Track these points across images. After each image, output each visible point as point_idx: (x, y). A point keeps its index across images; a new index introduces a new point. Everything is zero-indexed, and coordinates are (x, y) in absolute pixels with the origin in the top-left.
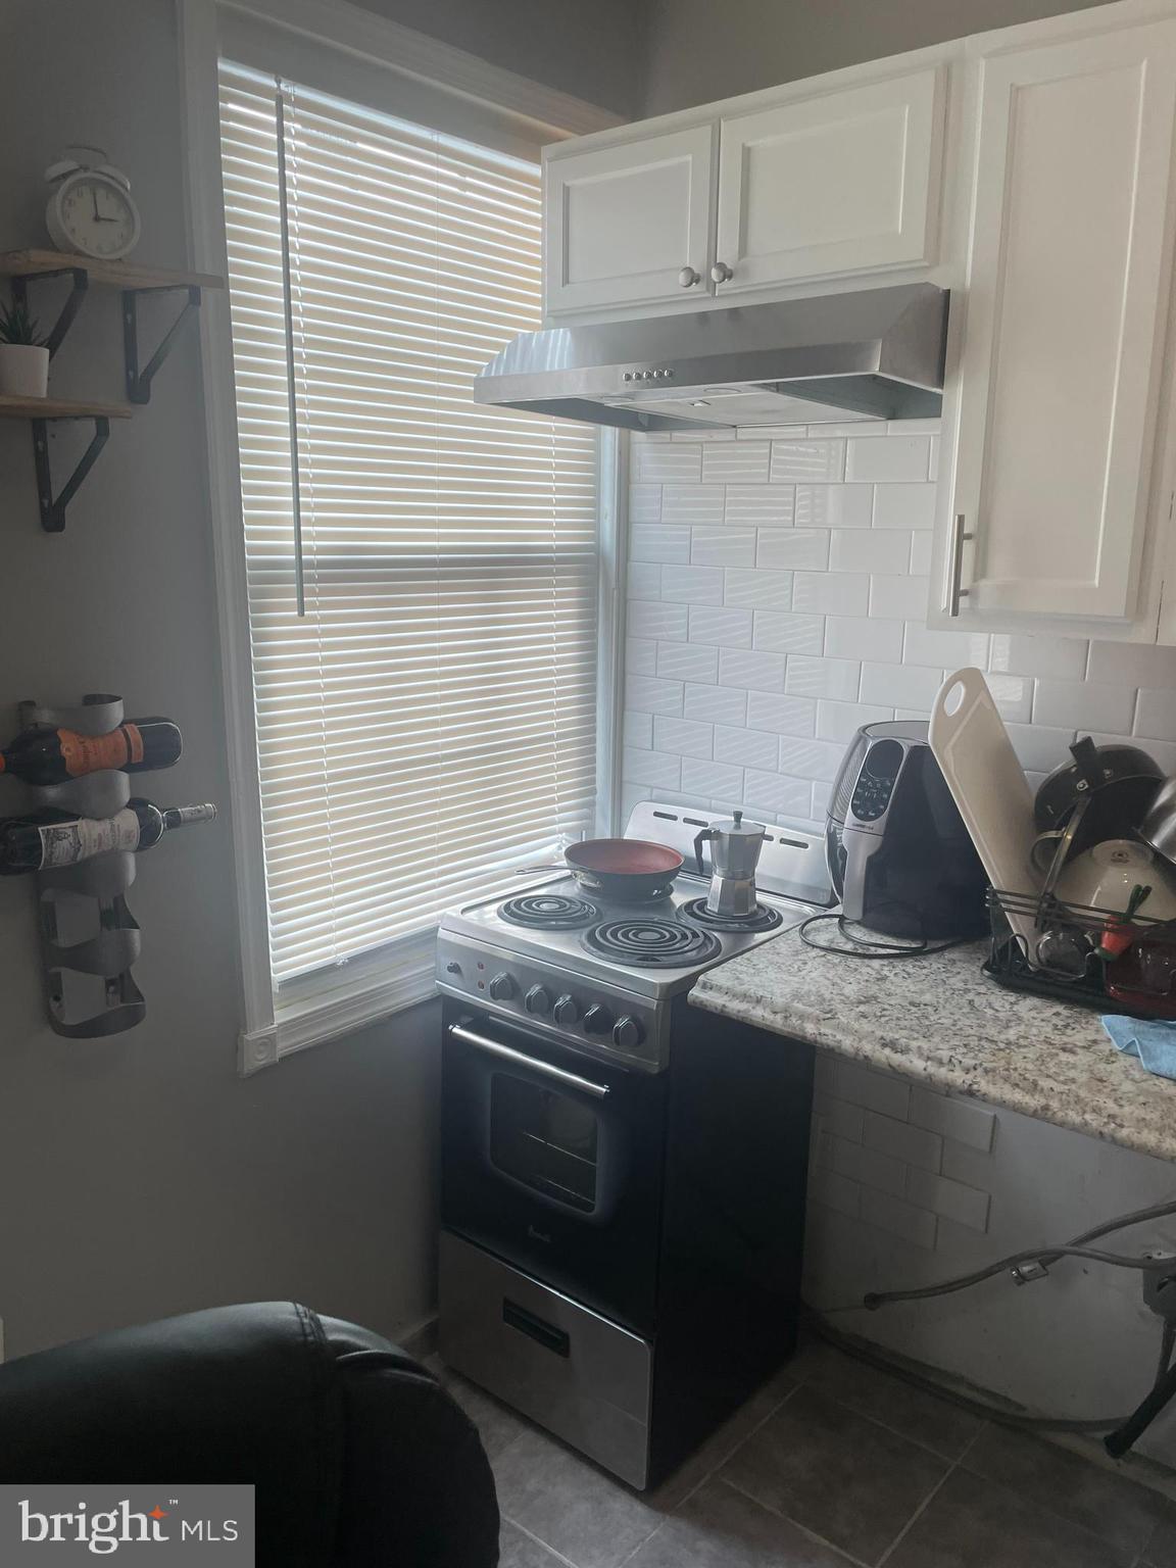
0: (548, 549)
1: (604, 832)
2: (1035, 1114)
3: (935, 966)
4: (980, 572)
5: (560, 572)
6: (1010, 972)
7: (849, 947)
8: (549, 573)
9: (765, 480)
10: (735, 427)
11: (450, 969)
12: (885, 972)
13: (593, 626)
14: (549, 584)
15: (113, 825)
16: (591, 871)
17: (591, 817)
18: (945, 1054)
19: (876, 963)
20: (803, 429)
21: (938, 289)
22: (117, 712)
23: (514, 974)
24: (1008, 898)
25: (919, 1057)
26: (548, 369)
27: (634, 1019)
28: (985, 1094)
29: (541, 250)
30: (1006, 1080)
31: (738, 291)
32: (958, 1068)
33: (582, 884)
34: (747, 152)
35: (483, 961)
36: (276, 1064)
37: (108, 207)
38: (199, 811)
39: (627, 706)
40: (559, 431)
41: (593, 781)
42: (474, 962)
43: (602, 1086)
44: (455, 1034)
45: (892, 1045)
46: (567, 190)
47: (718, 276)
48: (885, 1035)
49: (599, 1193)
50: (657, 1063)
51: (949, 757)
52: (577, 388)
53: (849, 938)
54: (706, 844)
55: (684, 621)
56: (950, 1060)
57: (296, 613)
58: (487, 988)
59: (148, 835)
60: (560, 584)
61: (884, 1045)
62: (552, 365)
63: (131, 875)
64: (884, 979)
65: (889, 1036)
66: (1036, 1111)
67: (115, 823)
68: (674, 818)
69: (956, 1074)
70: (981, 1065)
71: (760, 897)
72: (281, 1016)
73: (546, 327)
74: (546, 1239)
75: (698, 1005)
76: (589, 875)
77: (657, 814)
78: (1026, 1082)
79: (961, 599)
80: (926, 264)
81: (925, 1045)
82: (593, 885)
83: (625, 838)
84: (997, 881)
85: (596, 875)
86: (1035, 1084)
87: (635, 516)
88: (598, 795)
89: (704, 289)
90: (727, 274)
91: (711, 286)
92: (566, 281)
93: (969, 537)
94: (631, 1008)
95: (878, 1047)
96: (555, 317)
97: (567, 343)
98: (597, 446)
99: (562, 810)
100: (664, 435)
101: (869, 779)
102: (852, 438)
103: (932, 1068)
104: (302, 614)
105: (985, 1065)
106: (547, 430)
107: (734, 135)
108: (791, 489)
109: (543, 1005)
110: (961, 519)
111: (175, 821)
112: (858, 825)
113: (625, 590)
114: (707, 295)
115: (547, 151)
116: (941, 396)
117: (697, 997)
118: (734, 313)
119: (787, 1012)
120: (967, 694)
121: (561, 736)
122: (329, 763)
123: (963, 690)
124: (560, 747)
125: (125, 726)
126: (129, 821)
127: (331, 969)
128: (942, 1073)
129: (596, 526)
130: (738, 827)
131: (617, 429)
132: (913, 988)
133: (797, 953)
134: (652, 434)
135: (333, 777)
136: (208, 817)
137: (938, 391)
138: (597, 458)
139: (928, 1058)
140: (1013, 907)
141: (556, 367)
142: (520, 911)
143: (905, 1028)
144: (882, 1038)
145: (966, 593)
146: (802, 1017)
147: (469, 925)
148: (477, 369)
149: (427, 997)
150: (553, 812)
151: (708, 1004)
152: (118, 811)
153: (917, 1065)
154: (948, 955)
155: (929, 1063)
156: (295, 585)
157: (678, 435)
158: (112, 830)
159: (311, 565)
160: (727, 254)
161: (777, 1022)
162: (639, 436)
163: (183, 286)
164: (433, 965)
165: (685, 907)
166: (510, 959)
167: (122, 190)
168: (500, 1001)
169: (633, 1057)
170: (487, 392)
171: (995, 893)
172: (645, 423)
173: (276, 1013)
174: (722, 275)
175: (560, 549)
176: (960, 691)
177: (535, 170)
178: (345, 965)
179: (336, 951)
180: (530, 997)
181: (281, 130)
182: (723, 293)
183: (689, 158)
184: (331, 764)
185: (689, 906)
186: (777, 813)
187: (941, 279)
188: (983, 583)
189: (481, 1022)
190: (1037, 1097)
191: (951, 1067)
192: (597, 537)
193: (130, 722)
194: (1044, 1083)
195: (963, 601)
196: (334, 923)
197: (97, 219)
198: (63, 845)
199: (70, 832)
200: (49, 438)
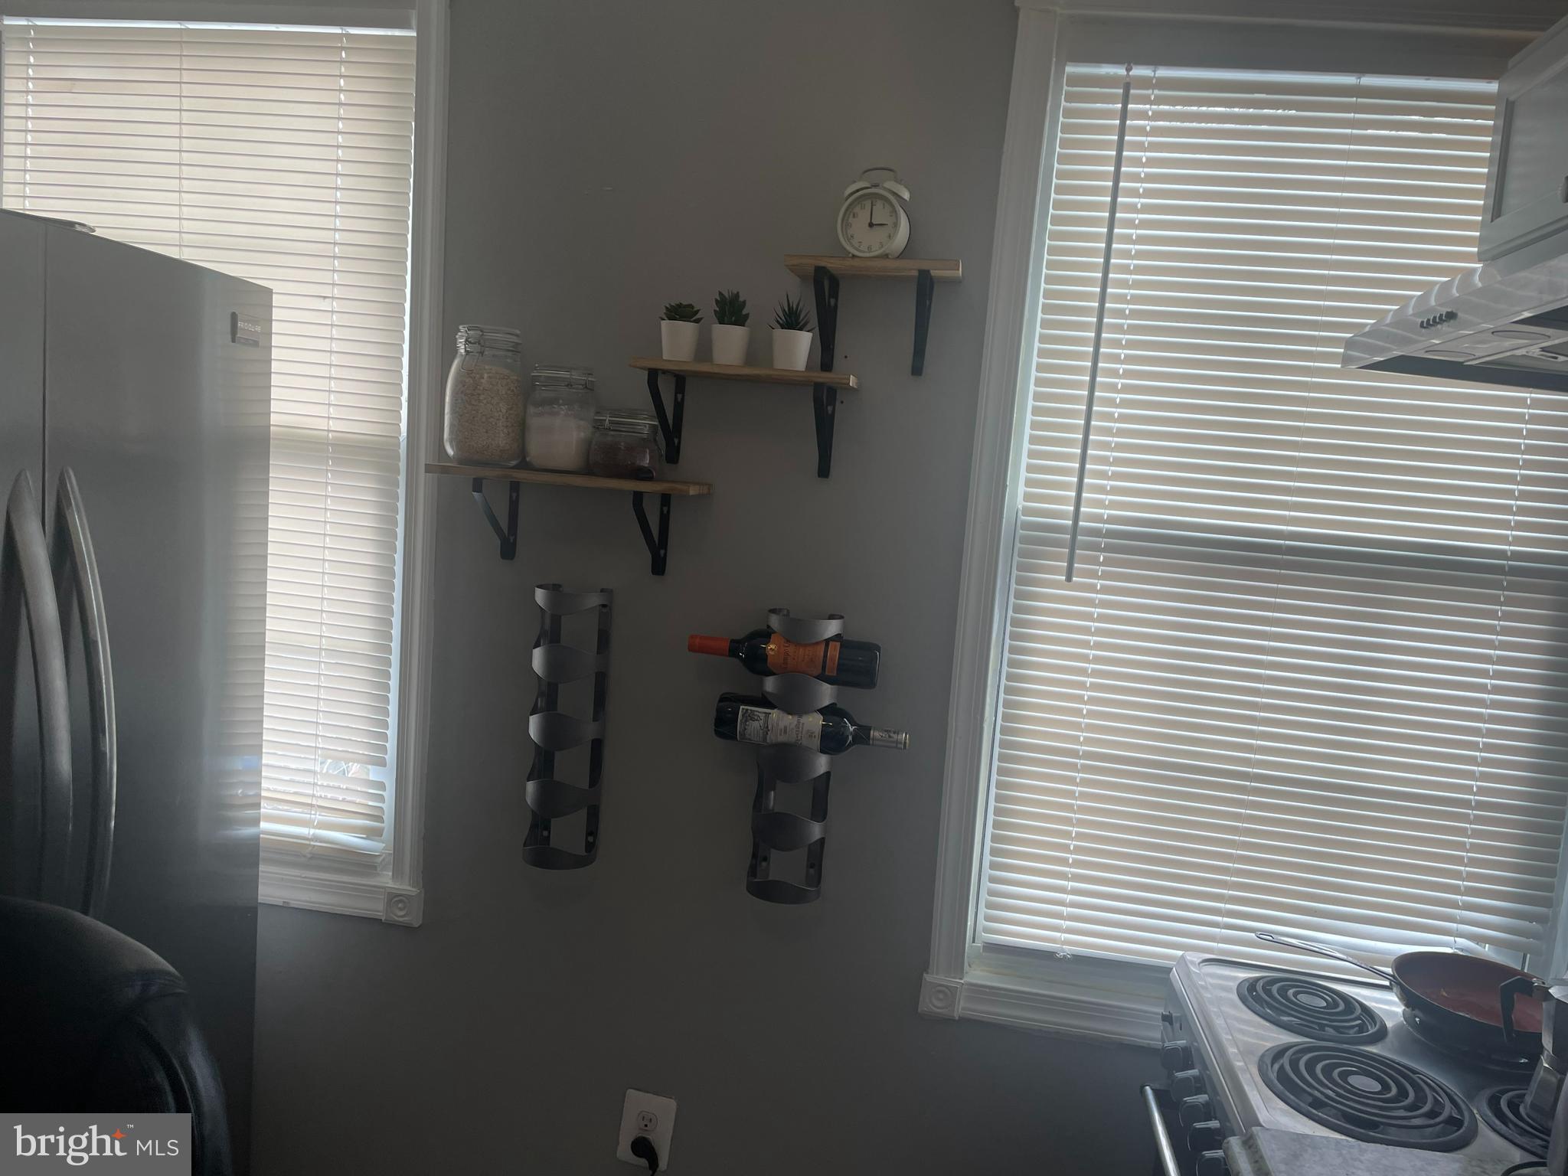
5: (1515, 587)
8: (1494, 584)
11: (1164, 1017)
14: (1490, 600)
15: (799, 722)
36: (954, 1020)
37: (883, 215)
38: (890, 737)
44: (1146, 1094)
46: (1510, 107)
57: (1064, 578)
60: (1513, 602)
67: (803, 721)
72: (971, 975)
92: (1496, 214)
104: (1069, 579)
126: (814, 723)
127: (1048, 956)
135: (1088, 755)
152: (807, 712)
156: (1067, 550)
158: (797, 726)
173: (966, 969)
175: (1518, 556)
181: (1124, 114)
196: (1065, 910)
197: (871, 225)
198: (754, 726)
199: (762, 716)
200: (838, 403)
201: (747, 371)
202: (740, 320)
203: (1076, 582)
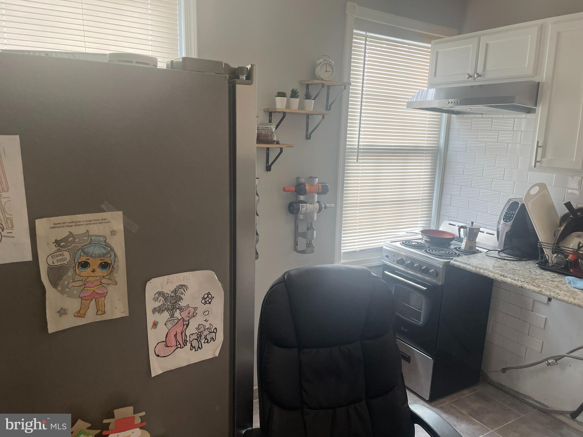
0: (424, 147)
1: (433, 228)
2: (538, 293)
3: (523, 263)
4: (544, 155)
5: (426, 153)
6: (544, 265)
7: (500, 257)
8: (423, 153)
9: (490, 129)
10: (482, 114)
11: (386, 256)
12: (508, 263)
13: (435, 169)
14: (423, 156)
16: (428, 236)
17: (429, 224)
18: (517, 278)
19: (506, 261)
20: (503, 115)
21: (535, 82)
22: (317, 181)
23: (404, 259)
24: (544, 244)
25: (510, 279)
26: (428, 100)
27: (435, 270)
28: (525, 288)
29: (429, 70)
30: (532, 284)
31: (482, 80)
32: (520, 281)
33: (425, 240)
34: (487, 45)
35: (395, 254)
37: (329, 69)
38: (331, 206)
39: (443, 193)
40: (430, 114)
41: (431, 214)
42: (392, 255)
43: (425, 287)
44: (386, 273)
45: (503, 276)
46: (437, 52)
47: (477, 76)
48: (502, 273)
49: (421, 320)
50: (441, 282)
51: (530, 207)
52: (436, 105)
53: (500, 256)
54: (462, 230)
55: (463, 169)
56: (518, 280)
58: (396, 261)
59: (320, 209)
60: (426, 156)
61: (501, 276)
62: (429, 99)
63: (315, 219)
64: (507, 264)
65: (503, 274)
66: (538, 292)
67: (314, 205)
68: (455, 225)
69: (519, 283)
70: (526, 281)
71: (477, 248)
72: (342, 261)
73: (428, 88)
74: (406, 330)
75: (453, 265)
76: (427, 237)
77: (449, 224)
78: (537, 285)
79: (537, 163)
80: (533, 75)
81: (512, 276)
82: (428, 240)
83: (440, 230)
84: (541, 239)
85: (430, 237)
86: (539, 286)
87: (450, 138)
88: (432, 218)
89: (473, 79)
90: (479, 76)
91: (475, 79)
92: (435, 76)
93: (540, 147)
94: (435, 268)
95: (499, 276)
96: (431, 85)
97: (434, 93)
98: (441, 119)
99: (421, 221)
100: (461, 116)
101: (509, 211)
102: (516, 118)
103: (513, 281)
104: (357, 161)
105: (527, 281)
106: (427, 114)
107: (484, 40)
108: (498, 131)
109: (411, 266)
110: (538, 142)
111: (326, 207)
112: (504, 224)
113: (446, 159)
114: (474, 81)
115: (434, 42)
116: (536, 109)
117: (452, 263)
118: (481, 86)
119: (476, 267)
120: (539, 190)
121: (422, 199)
122: (359, 199)
123: (538, 188)
124: (422, 202)
125: (318, 184)
126: (317, 205)
127: (355, 252)
128: (515, 282)
129: (439, 141)
130: (472, 226)
131: (447, 114)
132: (514, 267)
133: (483, 257)
134: (458, 115)
135: (360, 203)
136: (332, 207)
137: (535, 108)
138: (440, 122)
139: (512, 279)
140: (546, 247)
141: (430, 100)
142: (407, 243)
143: (508, 273)
144: (501, 274)
145: (539, 162)
146: (480, 268)
147: (392, 245)
148: (409, 99)
149: (379, 265)
150: (418, 221)
151: (455, 264)
152: (315, 203)
153: (509, 280)
154: (528, 262)
155: (512, 280)
156: (357, 154)
157: (465, 116)
158: (313, 207)
159: (361, 149)
160: (480, 71)
161: (473, 269)
162: (454, 116)
163: (343, 85)
164: (381, 256)
165: (454, 248)
166: (404, 255)
167: (332, 64)
168: (399, 265)
169: (434, 280)
170: (410, 105)
171: (540, 243)
172: (456, 112)
173: (341, 261)
174: (478, 76)
175: (427, 147)
176: (537, 189)
177: (430, 45)
178: (358, 252)
179: (357, 247)
180: (407, 263)
181: (366, 44)
182: (478, 80)
183: (472, 45)
184: (360, 200)
185: (455, 248)
186: (487, 225)
187: (537, 79)
188: (544, 159)
189: (393, 270)
190: (539, 288)
191: (518, 281)
192: (438, 144)
193: (319, 183)
194: (541, 286)
195: (538, 164)
196: (357, 240)
197: (326, 71)
198: (304, 209)
199: (305, 206)
200: (309, 119)
201: (299, 111)
202: (297, 97)
203: (359, 162)
